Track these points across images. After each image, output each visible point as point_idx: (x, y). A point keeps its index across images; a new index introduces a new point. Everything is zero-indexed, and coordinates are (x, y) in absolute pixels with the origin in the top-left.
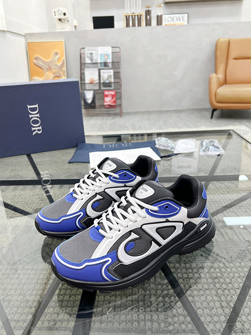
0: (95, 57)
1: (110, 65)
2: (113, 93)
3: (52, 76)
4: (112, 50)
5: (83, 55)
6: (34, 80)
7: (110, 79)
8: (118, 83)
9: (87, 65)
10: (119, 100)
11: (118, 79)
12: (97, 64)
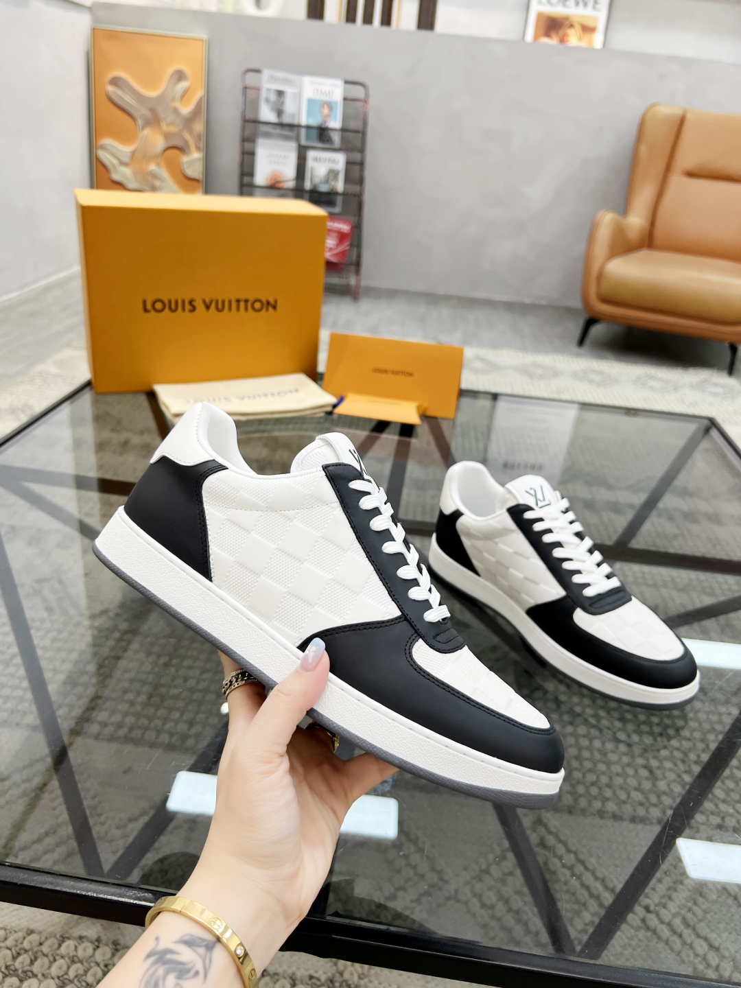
0: (289, 107)
1: (336, 138)
3: (159, 143)
4: (345, 90)
5: (251, 94)
6: (102, 147)
7: (333, 183)
8: (355, 195)
9: (263, 128)
10: (355, 249)
11: (356, 184)
12: (296, 129)
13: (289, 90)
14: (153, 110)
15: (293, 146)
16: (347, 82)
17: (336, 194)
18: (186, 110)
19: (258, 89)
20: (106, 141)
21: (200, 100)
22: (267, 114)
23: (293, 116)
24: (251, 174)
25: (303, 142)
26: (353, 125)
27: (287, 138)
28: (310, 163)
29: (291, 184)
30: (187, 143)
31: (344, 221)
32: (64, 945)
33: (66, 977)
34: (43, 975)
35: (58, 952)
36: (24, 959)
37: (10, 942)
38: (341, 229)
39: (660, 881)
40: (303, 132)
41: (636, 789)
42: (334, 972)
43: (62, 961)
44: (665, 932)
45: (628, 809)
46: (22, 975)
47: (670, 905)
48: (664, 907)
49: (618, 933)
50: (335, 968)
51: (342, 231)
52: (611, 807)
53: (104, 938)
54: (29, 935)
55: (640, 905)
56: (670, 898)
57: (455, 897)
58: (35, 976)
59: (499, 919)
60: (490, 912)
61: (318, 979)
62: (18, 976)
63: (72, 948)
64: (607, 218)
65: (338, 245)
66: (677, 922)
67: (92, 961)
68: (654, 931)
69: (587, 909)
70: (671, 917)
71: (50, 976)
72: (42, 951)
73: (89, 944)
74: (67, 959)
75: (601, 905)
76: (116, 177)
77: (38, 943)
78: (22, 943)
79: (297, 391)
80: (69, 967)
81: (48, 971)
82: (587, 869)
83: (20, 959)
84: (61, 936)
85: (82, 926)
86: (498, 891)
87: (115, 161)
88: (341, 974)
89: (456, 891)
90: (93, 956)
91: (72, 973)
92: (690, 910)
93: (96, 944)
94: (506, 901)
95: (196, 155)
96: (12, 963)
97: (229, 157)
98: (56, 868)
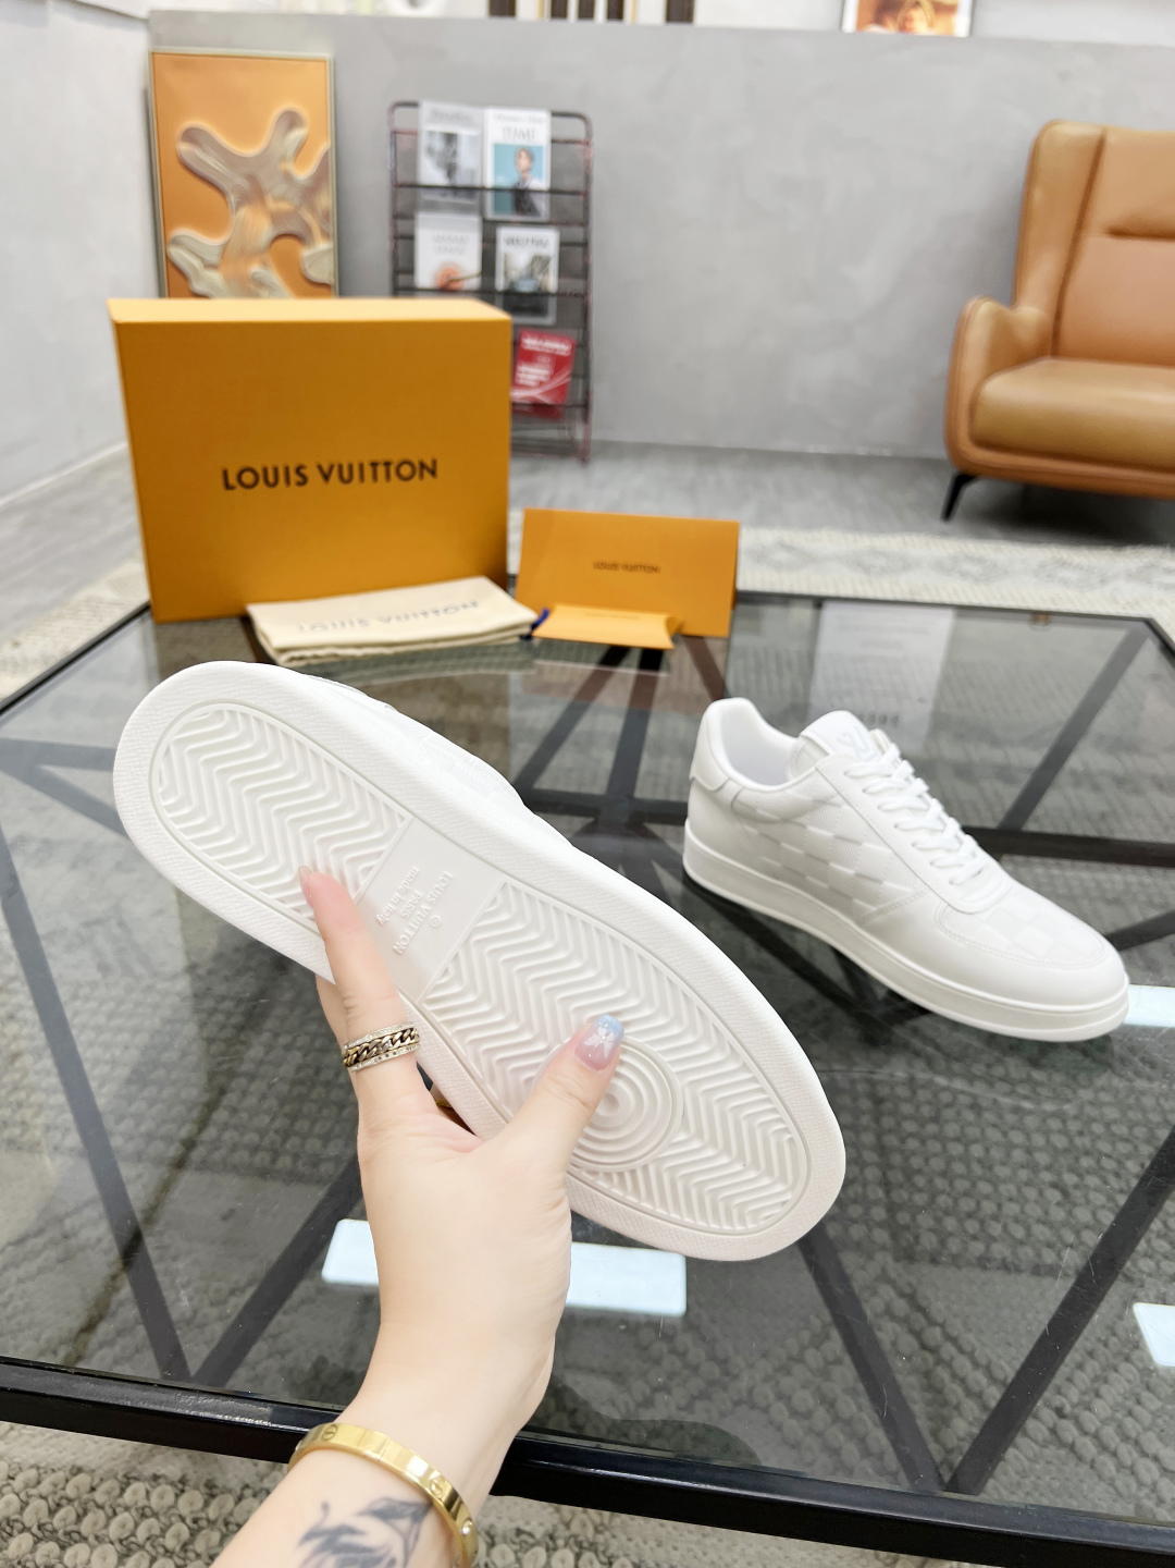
0: (466, 159)
1: (543, 205)
3: (264, 230)
4: (553, 127)
5: (404, 142)
6: (176, 242)
7: (540, 277)
8: (576, 295)
9: (427, 196)
10: (581, 381)
11: (576, 276)
12: (478, 194)
13: (464, 133)
14: (252, 178)
15: (475, 220)
16: (555, 114)
17: (547, 294)
18: (303, 174)
19: (414, 134)
20: (182, 232)
21: (326, 156)
22: (430, 173)
23: (472, 173)
24: (410, 271)
25: (490, 215)
26: (569, 183)
27: (465, 210)
28: (503, 248)
29: (474, 283)
30: (308, 229)
31: (561, 339)
32: (129, 1491)
33: (132, 1539)
34: (97, 1538)
35: (120, 1501)
36: (67, 1513)
37: (45, 1487)
38: (556, 350)
39: (1080, 1366)
40: (489, 197)
41: (1039, 1221)
42: (555, 1522)
43: (126, 1514)
44: (1088, 1447)
45: (1027, 1253)
46: (62, 1538)
47: (1098, 1405)
48: (1089, 1408)
49: (1011, 1452)
50: (557, 1516)
51: (557, 353)
52: (1000, 1250)
53: (192, 1477)
54: (75, 1475)
55: (1048, 1405)
56: (1098, 1395)
57: (748, 1401)
58: (84, 1539)
59: (819, 1435)
60: (806, 1423)
61: (531, 1535)
62: (57, 1540)
63: (143, 1493)
64: (983, 311)
65: (552, 377)
66: (1109, 1432)
67: (173, 1515)
68: (1072, 1447)
69: (960, 1415)
70: (1099, 1424)
71: (107, 1540)
72: (94, 1501)
73: (169, 1488)
74: (133, 1512)
75: (984, 1407)
76: (198, 287)
77: (88, 1488)
78: (64, 1489)
79: (474, 604)
80: (137, 1525)
81: (104, 1532)
82: (961, 1351)
83: (61, 1513)
84: (125, 1476)
85: (158, 1458)
86: (818, 1389)
87: (197, 263)
88: (567, 1525)
89: (750, 1391)
90: (174, 1506)
91: (141, 1534)
92: (1130, 1413)
93: (180, 1486)
94: (830, 1404)
95: (323, 245)
96: (48, 1520)
97: (374, 243)
98: (119, 1370)
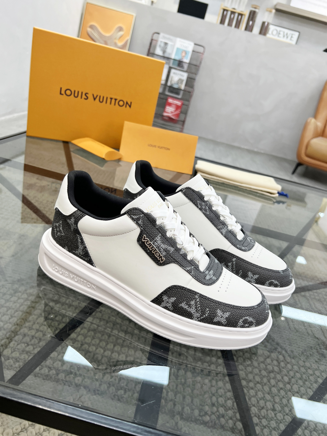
1: (186, 66)
2: (179, 103)
4: (194, 47)
7: (180, 85)
8: (189, 92)
10: (184, 115)
11: (190, 87)
12: (169, 59)
14: (105, 42)
15: (167, 66)
16: (195, 44)
17: (181, 90)
18: (120, 44)
19: (157, 41)
21: (127, 41)
23: (169, 54)
25: (171, 65)
26: (194, 62)
28: (172, 74)
29: (163, 82)
